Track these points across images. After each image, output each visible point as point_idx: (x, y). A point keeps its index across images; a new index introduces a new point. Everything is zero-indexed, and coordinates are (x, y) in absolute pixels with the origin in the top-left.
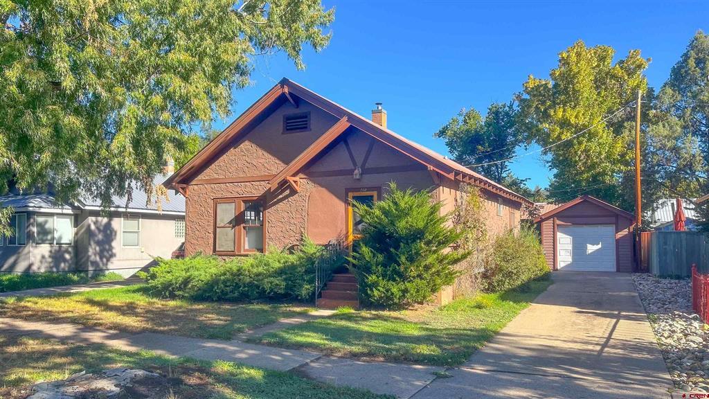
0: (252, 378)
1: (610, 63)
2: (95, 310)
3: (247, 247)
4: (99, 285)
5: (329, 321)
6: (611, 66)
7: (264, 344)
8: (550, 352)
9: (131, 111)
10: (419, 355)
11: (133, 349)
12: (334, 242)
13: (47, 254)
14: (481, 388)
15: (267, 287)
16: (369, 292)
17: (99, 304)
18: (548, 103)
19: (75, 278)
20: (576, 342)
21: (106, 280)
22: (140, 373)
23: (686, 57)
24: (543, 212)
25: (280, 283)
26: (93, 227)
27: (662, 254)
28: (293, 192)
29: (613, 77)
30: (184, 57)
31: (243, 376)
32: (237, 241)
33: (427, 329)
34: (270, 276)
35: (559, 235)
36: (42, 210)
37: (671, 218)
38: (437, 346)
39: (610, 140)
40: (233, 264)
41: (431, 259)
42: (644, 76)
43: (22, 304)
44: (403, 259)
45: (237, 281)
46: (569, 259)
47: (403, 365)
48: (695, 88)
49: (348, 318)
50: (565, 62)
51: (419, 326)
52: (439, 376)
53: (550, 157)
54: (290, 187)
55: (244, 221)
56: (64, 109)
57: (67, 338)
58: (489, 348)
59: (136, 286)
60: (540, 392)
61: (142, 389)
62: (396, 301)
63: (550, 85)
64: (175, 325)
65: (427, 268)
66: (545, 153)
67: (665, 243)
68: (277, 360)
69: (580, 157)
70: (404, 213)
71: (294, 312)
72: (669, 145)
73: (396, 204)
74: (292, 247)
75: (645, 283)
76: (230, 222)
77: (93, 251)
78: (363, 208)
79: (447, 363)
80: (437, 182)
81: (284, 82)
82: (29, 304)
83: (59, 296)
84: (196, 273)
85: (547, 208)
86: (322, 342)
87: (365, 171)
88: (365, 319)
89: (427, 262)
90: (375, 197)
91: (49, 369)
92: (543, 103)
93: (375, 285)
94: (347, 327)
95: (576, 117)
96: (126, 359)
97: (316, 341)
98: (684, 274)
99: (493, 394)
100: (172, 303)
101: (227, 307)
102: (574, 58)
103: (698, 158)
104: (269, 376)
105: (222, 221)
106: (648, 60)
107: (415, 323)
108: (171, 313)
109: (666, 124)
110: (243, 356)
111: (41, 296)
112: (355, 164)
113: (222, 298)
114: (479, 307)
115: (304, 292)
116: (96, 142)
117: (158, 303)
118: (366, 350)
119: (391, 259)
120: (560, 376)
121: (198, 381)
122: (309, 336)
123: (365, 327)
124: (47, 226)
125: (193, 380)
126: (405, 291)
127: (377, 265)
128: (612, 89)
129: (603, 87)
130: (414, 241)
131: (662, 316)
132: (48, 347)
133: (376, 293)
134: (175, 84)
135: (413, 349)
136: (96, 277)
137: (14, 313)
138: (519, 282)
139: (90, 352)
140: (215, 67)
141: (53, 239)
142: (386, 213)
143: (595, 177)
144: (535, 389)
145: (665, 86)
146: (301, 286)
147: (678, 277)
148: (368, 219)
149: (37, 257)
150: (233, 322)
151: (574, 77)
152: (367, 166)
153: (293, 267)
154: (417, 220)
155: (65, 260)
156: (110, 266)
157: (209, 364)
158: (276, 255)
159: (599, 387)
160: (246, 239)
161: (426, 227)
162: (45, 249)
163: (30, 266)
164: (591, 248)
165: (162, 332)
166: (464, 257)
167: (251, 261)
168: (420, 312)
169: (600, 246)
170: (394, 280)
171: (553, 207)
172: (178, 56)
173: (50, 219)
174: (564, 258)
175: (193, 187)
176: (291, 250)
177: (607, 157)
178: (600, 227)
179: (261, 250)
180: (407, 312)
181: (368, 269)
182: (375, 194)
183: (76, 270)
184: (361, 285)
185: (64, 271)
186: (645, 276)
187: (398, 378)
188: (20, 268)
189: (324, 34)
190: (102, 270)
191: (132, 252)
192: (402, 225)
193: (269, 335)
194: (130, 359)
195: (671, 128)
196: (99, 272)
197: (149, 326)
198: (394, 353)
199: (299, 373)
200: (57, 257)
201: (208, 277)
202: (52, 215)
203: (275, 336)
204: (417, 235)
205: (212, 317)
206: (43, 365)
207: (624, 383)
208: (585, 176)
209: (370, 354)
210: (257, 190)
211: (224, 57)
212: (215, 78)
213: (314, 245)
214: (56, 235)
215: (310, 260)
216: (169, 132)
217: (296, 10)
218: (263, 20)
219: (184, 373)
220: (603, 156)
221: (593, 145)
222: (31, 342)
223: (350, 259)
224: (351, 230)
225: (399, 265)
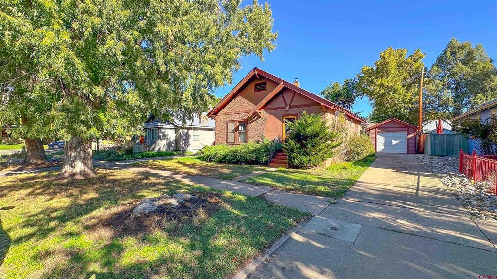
0: (240, 200)
1: (405, 57)
2: (180, 165)
3: (240, 141)
4: (184, 156)
5: (275, 173)
6: (405, 58)
7: (246, 183)
8: (387, 192)
9: (190, 82)
10: (320, 191)
11: (191, 183)
12: (277, 139)
13: (165, 144)
14: (355, 211)
15: (248, 158)
16: (293, 161)
17: (181, 163)
18: (374, 77)
19: (176, 153)
20: (400, 187)
21: (187, 154)
22: (189, 196)
23: (445, 52)
24: (369, 127)
25: (253, 156)
26: (182, 134)
27: (433, 145)
28: (259, 117)
29: (407, 63)
30: (212, 56)
31: (236, 199)
32: (236, 138)
33: (321, 178)
34: (249, 153)
35: (378, 136)
36: (163, 127)
37: (435, 128)
38: (328, 187)
39: (404, 93)
40: (234, 148)
41: (322, 146)
42: (422, 62)
43: (154, 163)
44: (309, 146)
45: (235, 155)
46: (383, 147)
47: (312, 196)
48: (449, 67)
49: (283, 172)
50: (383, 57)
51: (317, 177)
52: (332, 203)
53: (373, 102)
54: (258, 115)
55: (238, 130)
56: (163, 81)
57: (167, 177)
58: (354, 189)
59: (197, 157)
60: (391, 216)
61: (188, 205)
62: (305, 165)
63: (375, 69)
64: (210, 173)
65: (320, 150)
66: (371, 100)
67: (435, 140)
68: (252, 191)
69: (388, 101)
70: (309, 125)
71: (259, 168)
72: (435, 94)
73: (305, 120)
74: (259, 141)
75: (426, 159)
76: (233, 131)
77: (182, 143)
78: (290, 123)
79: (335, 196)
80: (325, 110)
81: (256, 69)
82: (157, 163)
83: (168, 160)
84: (220, 151)
85: (371, 125)
86: (272, 183)
87: (291, 107)
88: (291, 172)
89: (320, 148)
90: (295, 118)
91: (155, 191)
92: (371, 77)
93: (296, 157)
94: (283, 176)
95: (388, 82)
96: (187, 188)
97: (269, 182)
98: (445, 154)
99: (364, 215)
100: (210, 164)
101: (232, 165)
102: (387, 55)
103: (450, 100)
104: (248, 199)
105: (230, 130)
106: (425, 54)
107: (315, 175)
108: (209, 168)
109: (434, 84)
110: (237, 188)
111: (162, 160)
112: (286, 104)
113: (230, 162)
114: (345, 168)
115: (264, 160)
116: (176, 95)
117: (205, 163)
118: (293, 188)
119: (303, 146)
120: (399, 206)
121: (215, 201)
122: (266, 180)
123: (291, 176)
124: (165, 133)
125: (212, 201)
126: (310, 160)
127: (297, 148)
128: (406, 69)
129: (401, 68)
130: (314, 137)
131: (444, 175)
132: (158, 181)
133: (296, 161)
134: (208, 68)
135: (316, 188)
136: (183, 153)
137: (150, 166)
138: (362, 157)
139: (174, 184)
140: (225, 61)
141: (168, 138)
142: (301, 125)
143: (395, 110)
144: (387, 214)
145: (433, 66)
146: (262, 157)
147: (442, 156)
148: (292, 128)
149: (162, 145)
150: (233, 172)
151: (387, 64)
152: (292, 104)
153: (259, 149)
154: (316, 128)
155: (172, 146)
156: (188, 149)
157: (221, 191)
158: (252, 145)
159: (425, 214)
160: (240, 138)
161: (320, 131)
162: (165, 142)
163: (160, 148)
164: (394, 142)
165: (204, 176)
166: (338, 145)
167: (241, 146)
168: (316, 170)
169: (399, 141)
170: (305, 155)
171: (374, 124)
172: (209, 56)
173: (166, 131)
174: (381, 146)
175: (218, 116)
176: (258, 142)
177: (402, 101)
178: (399, 132)
179: (246, 142)
180: (310, 170)
181: (292, 150)
182: (295, 117)
183: (176, 150)
184: (289, 157)
185: (171, 150)
186: (423, 155)
187: (311, 203)
188: (156, 149)
189: (273, 44)
190: (185, 150)
191: (197, 143)
192: (309, 131)
193: (248, 179)
194: (188, 188)
195: (436, 86)
196: (184, 151)
197: (199, 173)
198: (307, 190)
199: (262, 198)
200: (169, 145)
201: (224, 153)
202: (167, 129)
203: (251, 179)
204: (316, 135)
205: (225, 169)
206: (154, 189)
207: (440, 213)
208: (391, 110)
209: (295, 190)
210: (244, 117)
211: (229, 56)
212: (225, 66)
213: (268, 140)
214: (169, 137)
215: (266, 146)
216: (206, 90)
217: (260, 34)
218: (246, 40)
219: (209, 197)
220: (400, 101)
221: (396, 95)
222: (152, 178)
223: (284, 146)
224: (284, 133)
225: (307, 149)
